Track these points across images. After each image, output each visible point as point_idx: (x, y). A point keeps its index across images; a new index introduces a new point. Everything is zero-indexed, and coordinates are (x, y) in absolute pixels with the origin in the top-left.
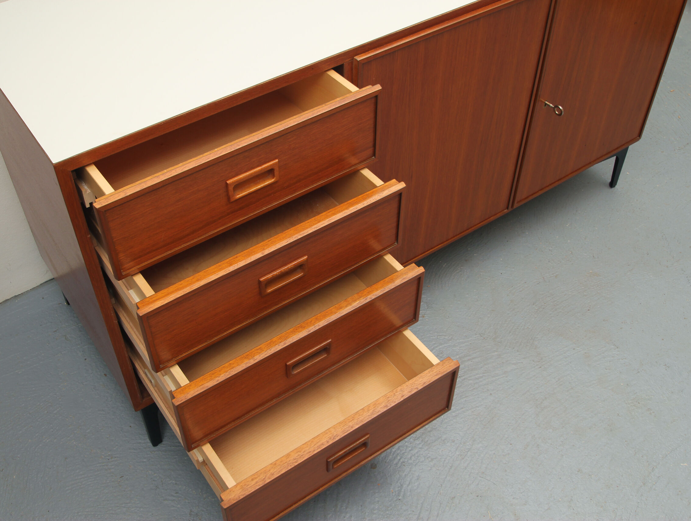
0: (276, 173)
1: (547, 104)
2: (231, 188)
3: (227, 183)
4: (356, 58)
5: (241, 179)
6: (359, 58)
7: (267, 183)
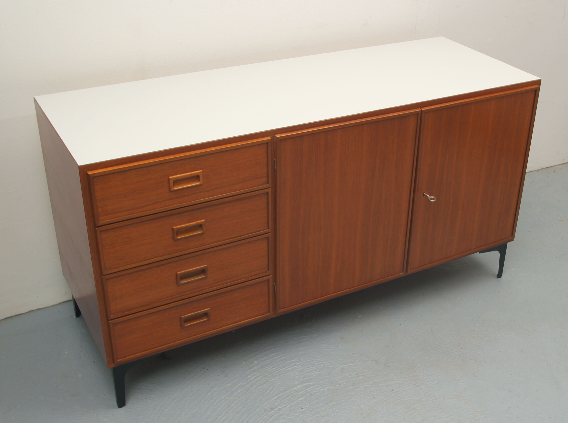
0: (201, 178)
1: (425, 195)
2: (171, 182)
3: (169, 178)
4: (276, 135)
5: (178, 177)
6: (278, 136)
7: (194, 184)
